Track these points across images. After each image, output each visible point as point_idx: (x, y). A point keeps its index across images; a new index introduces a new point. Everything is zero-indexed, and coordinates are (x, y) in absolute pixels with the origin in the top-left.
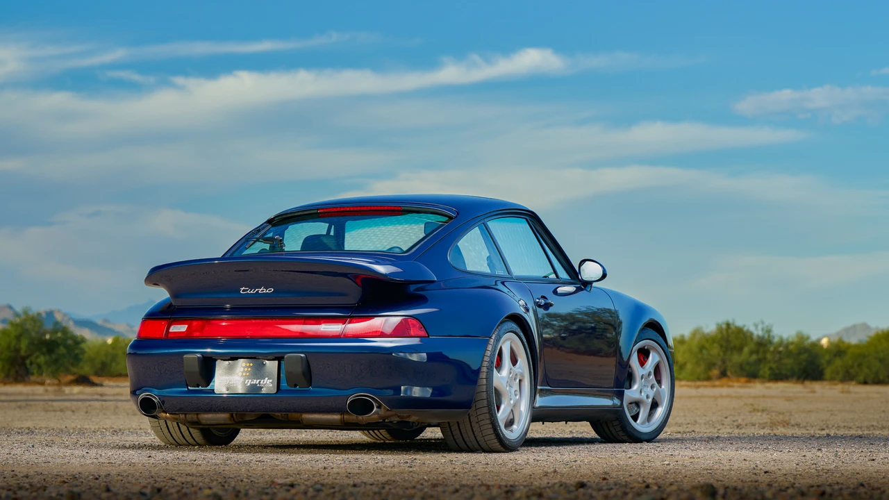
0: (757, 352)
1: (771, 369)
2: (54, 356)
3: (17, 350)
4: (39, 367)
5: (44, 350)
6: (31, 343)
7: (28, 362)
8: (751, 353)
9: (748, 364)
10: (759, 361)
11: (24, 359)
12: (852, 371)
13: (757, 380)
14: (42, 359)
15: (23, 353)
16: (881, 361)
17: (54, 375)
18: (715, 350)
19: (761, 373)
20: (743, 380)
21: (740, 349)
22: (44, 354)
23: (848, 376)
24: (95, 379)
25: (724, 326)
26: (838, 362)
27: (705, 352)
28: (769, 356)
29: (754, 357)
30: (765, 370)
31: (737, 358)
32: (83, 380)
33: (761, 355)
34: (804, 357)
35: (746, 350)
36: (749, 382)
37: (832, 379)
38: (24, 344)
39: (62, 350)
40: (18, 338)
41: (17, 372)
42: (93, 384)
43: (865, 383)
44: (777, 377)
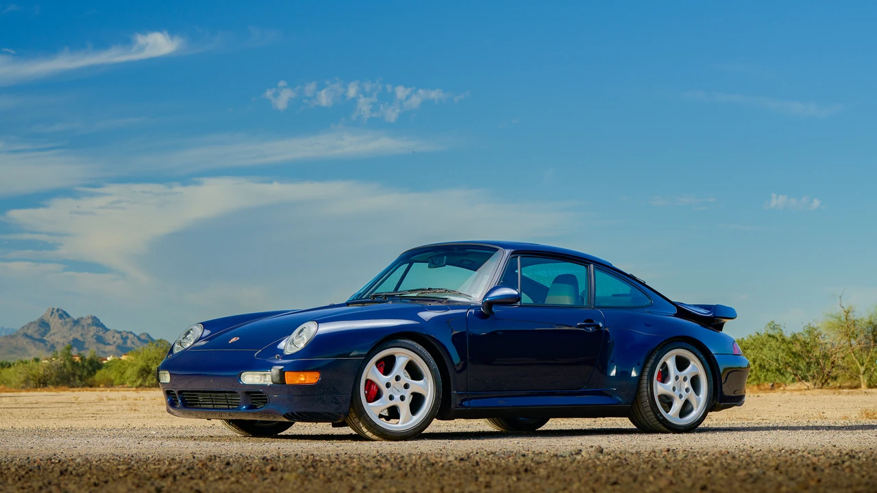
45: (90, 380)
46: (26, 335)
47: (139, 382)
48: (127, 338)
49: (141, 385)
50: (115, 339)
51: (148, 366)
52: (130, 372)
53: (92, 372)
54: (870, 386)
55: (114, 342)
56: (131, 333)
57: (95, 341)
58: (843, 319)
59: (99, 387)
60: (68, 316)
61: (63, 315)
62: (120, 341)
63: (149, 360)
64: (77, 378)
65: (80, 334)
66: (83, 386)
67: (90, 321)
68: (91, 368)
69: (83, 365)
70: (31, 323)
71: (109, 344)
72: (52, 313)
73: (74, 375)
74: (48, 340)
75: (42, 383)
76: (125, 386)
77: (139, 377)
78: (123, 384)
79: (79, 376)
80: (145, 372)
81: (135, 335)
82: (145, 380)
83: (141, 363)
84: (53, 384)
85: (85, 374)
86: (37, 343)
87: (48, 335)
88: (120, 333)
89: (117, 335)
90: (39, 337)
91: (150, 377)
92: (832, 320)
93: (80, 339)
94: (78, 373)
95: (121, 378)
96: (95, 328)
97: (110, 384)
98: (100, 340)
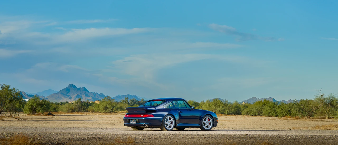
0: (224, 107)
1: (227, 112)
2: (43, 108)
3: (33, 106)
4: (39, 111)
5: (40, 106)
6: (37, 104)
7: (36, 109)
8: (223, 107)
9: (221, 110)
10: (225, 109)
11: (35, 109)
12: (249, 112)
13: (224, 115)
14: (40, 109)
15: (35, 107)
16: (256, 110)
17: (43, 113)
18: (213, 107)
19: (225, 113)
20: (220, 115)
21: (219, 106)
22: (40, 107)
23: (248, 114)
24: (53, 113)
25: (215, 100)
26: (245, 110)
27: (210, 107)
28: (227, 108)
29: (223, 108)
30: (226, 112)
31: (218, 109)
32: (50, 114)
33: (225, 108)
34: (236, 108)
35: (221, 107)
36: (222, 115)
37: (244, 114)
38: (35, 104)
39: (45, 106)
40: (34, 103)
41: (33, 112)
42: (53, 115)
43: (252, 116)
44: (229, 114)
45: (87, 109)
46: (62, 93)
47: (104, 111)
48: (96, 95)
49: (104, 112)
50: (91, 95)
51: (107, 106)
52: (101, 108)
53: (87, 107)
54: (329, 118)
55: (91, 96)
56: (97, 93)
57: (85, 96)
58: (321, 97)
59: (90, 112)
60: (76, 87)
61: (74, 87)
62: (93, 96)
63: (107, 104)
64: (82, 109)
65: (80, 93)
66: (84, 112)
67: (83, 89)
68: (87, 106)
69: (85, 105)
70: (64, 89)
71: (90, 97)
72: (71, 86)
73: (82, 107)
74: (69, 95)
75: (73, 111)
76: (99, 112)
77: (104, 109)
78: (98, 111)
79: (83, 108)
80: (106, 108)
81: (98, 94)
82: (106, 111)
83: (105, 105)
84: (77, 111)
85: (85, 108)
86: (65, 96)
87: (69, 93)
88: (93, 93)
89: (92, 94)
90: (66, 94)
91: (107, 110)
92: (317, 98)
93: (80, 95)
94: (83, 107)
95: (97, 109)
96: (85, 91)
97: (93, 111)
98: (86, 95)
